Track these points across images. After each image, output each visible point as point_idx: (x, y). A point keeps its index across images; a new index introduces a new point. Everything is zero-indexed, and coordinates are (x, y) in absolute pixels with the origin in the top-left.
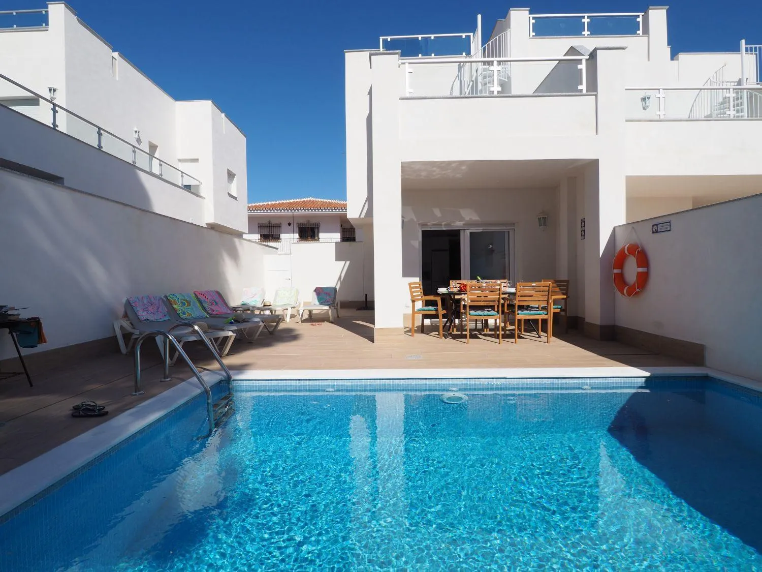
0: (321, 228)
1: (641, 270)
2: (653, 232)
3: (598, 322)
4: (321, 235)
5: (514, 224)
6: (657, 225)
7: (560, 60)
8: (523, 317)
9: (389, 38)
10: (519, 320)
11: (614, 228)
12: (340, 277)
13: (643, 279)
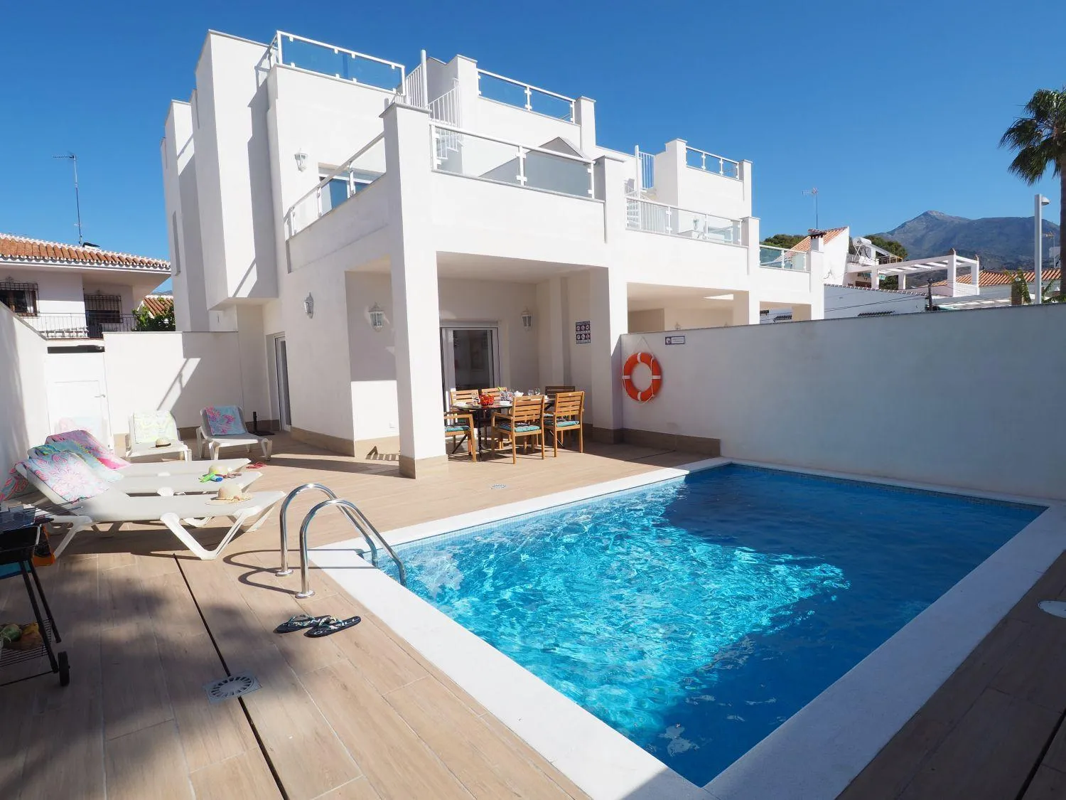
0: (40, 293)
1: (655, 377)
2: (666, 344)
3: (611, 428)
4: (42, 305)
5: (497, 322)
6: (670, 338)
7: (532, 150)
8: (562, 429)
9: (292, 37)
10: (559, 433)
11: (620, 336)
12: (180, 376)
13: (657, 385)
